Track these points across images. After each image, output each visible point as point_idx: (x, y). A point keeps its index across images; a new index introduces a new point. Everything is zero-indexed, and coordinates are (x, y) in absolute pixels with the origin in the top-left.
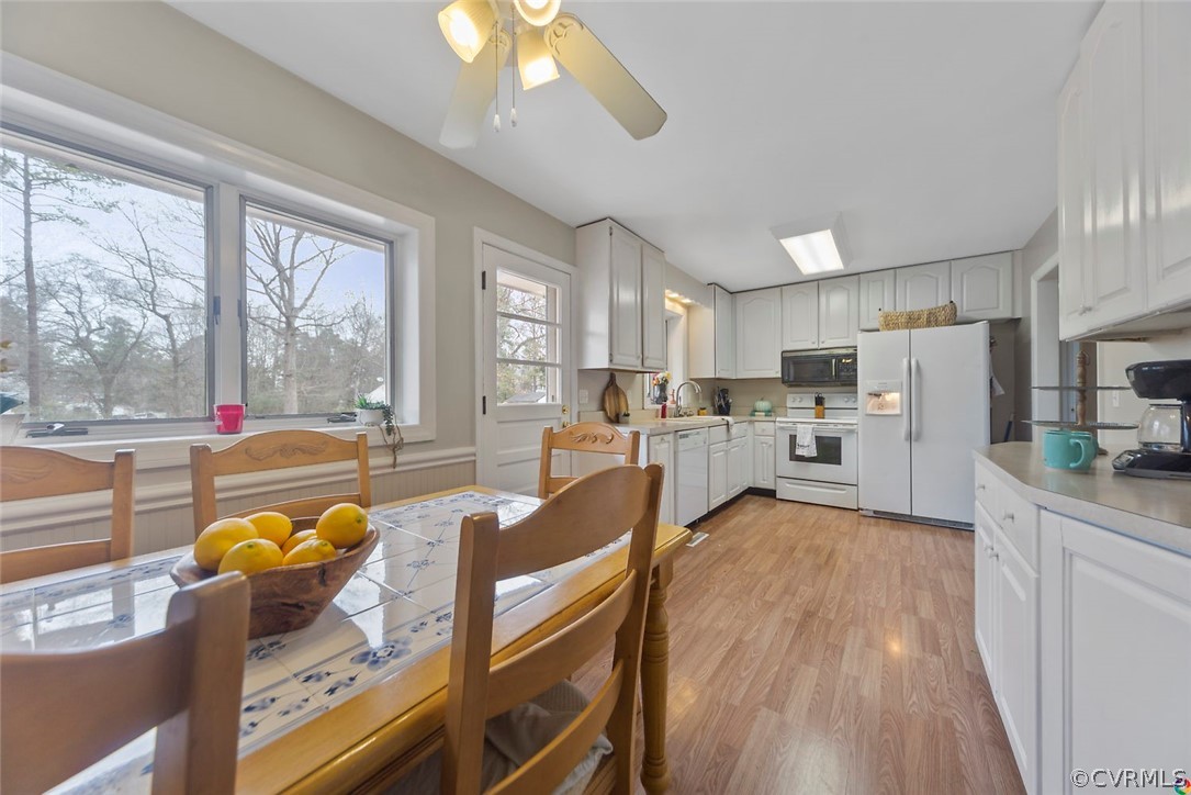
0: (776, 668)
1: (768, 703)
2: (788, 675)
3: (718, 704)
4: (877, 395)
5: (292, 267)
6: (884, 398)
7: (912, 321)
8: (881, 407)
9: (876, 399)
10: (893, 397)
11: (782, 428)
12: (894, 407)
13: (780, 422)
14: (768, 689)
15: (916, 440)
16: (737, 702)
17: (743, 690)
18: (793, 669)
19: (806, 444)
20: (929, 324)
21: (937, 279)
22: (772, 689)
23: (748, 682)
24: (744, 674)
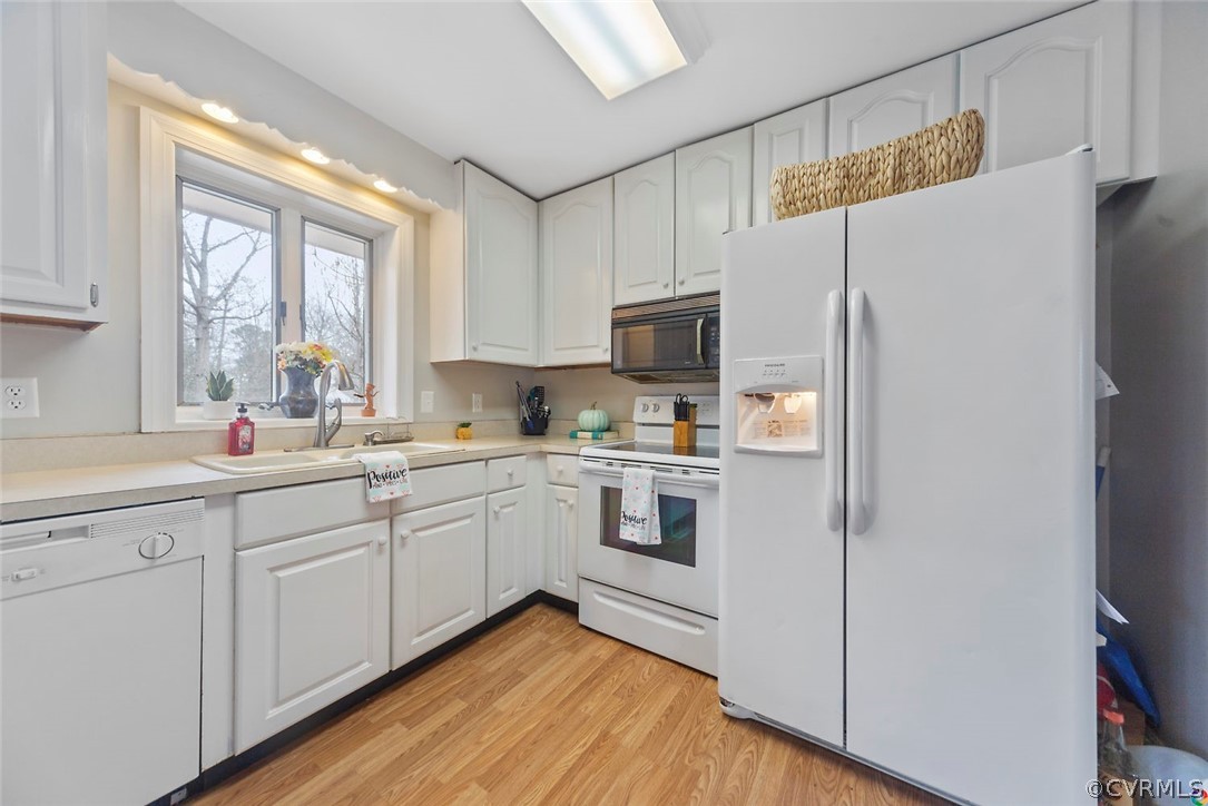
4: (765, 398)
5: (205, 250)
6: (781, 406)
7: (854, 183)
8: (776, 428)
9: (762, 407)
10: (802, 402)
11: (589, 472)
12: (805, 431)
13: (588, 458)
15: (859, 532)
19: (639, 516)
20: (899, 184)
21: (924, 104)
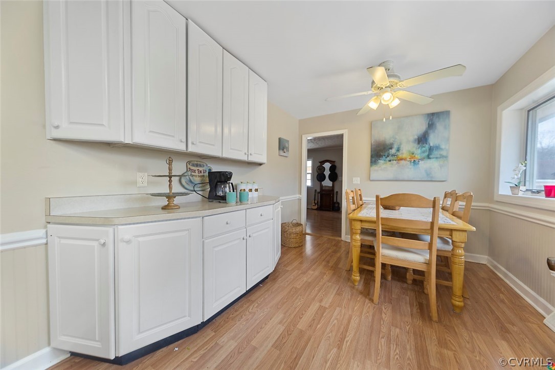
0: (319, 326)
1: (325, 308)
2: (314, 322)
3: (345, 307)
14: (325, 315)
16: (338, 308)
17: (335, 314)
18: (310, 326)
22: (323, 315)
23: (333, 317)
24: (336, 321)
